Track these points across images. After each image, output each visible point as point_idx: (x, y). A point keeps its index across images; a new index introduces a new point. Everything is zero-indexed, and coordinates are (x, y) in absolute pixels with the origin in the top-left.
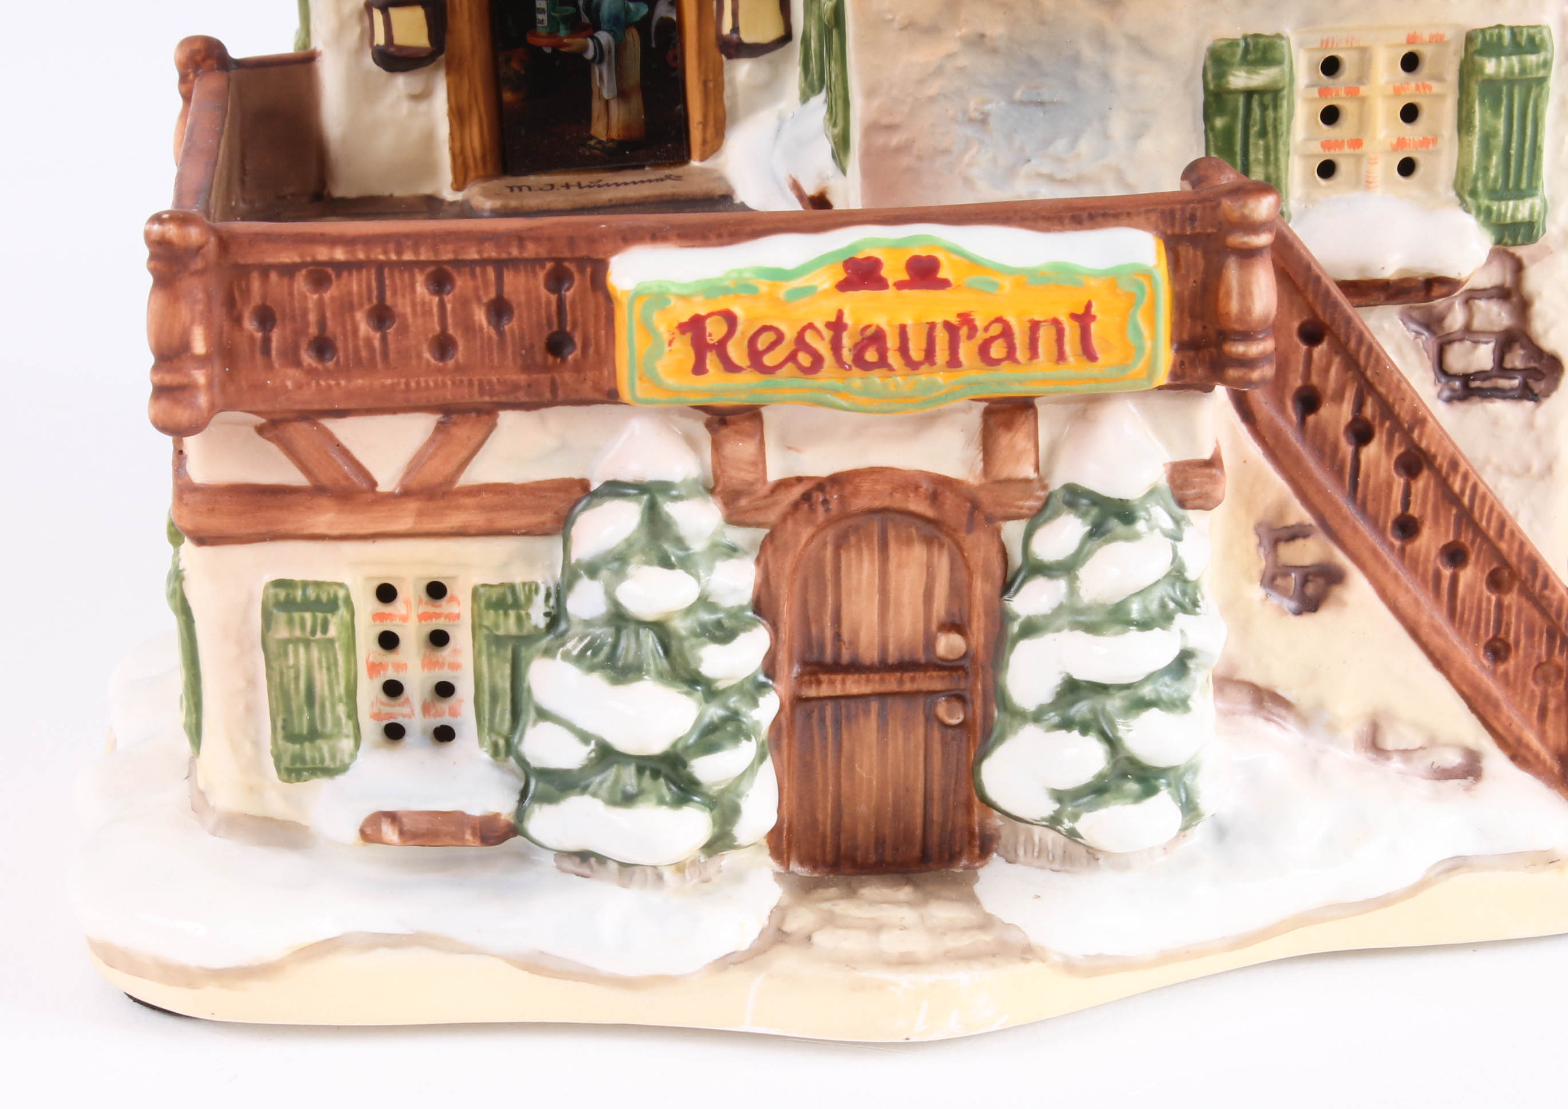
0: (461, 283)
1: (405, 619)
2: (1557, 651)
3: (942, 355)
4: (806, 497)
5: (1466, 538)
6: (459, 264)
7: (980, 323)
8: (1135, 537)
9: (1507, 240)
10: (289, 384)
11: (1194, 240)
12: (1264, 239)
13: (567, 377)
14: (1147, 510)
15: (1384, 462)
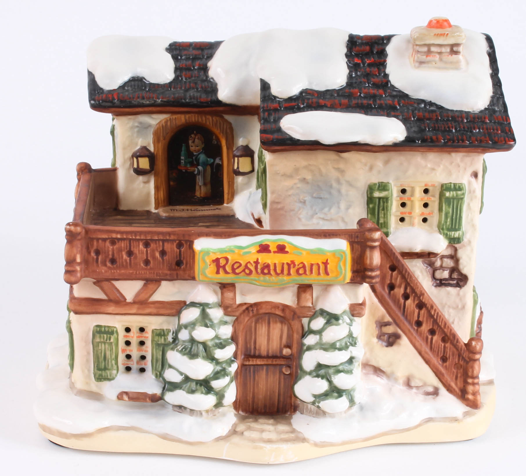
0: (153, 245)
1: (133, 337)
2: (460, 360)
3: (286, 272)
4: (247, 309)
5: (435, 327)
6: (152, 240)
7: (297, 263)
8: (339, 324)
9: (452, 242)
10: (103, 271)
11: (358, 243)
12: (377, 244)
13: (181, 273)
14: (342, 317)
15: (412, 305)
